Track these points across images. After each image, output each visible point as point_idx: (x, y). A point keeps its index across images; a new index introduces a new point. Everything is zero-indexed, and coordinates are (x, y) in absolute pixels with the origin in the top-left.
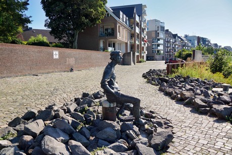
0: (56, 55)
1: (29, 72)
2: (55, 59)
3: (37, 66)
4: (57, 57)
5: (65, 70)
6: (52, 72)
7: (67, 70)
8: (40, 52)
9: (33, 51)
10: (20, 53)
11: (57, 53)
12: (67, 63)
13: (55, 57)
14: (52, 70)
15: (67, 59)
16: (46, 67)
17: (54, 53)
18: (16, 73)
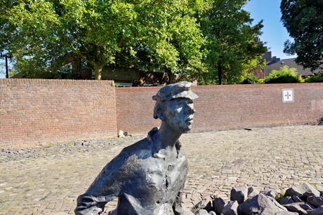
0: (288, 95)
1: (239, 124)
2: (287, 103)
3: (252, 114)
4: (291, 99)
5: (307, 121)
6: (280, 125)
7: (312, 121)
8: (257, 93)
9: (246, 93)
10: (225, 97)
11: (291, 92)
12: (312, 109)
13: (285, 99)
14: (279, 122)
15: (313, 102)
16: (268, 116)
17: (285, 92)
18: (220, 125)
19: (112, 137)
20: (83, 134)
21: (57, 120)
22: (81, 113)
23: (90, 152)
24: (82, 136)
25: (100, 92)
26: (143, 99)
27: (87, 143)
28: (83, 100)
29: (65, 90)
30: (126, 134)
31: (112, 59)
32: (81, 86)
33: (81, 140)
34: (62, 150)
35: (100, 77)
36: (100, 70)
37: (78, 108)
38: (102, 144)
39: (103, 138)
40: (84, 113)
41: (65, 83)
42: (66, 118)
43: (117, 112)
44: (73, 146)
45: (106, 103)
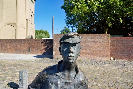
19: (107, 60)
20: (94, 57)
21: (84, 50)
22: (93, 48)
23: (95, 65)
24: (94, 58)
25: (102, 39)
26: (125, 43)
27: (95, 61)
28: (95, 43)
29: (88, 38)
30: (114, 59)
31: (110, 25)
32: (94, 37)
33: (93, 59)
34: (84, 62)
35: (106, 33)
36: (107, 30)
37: (92, 46)
38: (101, 62)
39: (103, 60)
40: (95, 48)
41: (88, 36)
42: (87, 50)
43: (110, 49)
44: (89, 61)
45: (105, 44)
